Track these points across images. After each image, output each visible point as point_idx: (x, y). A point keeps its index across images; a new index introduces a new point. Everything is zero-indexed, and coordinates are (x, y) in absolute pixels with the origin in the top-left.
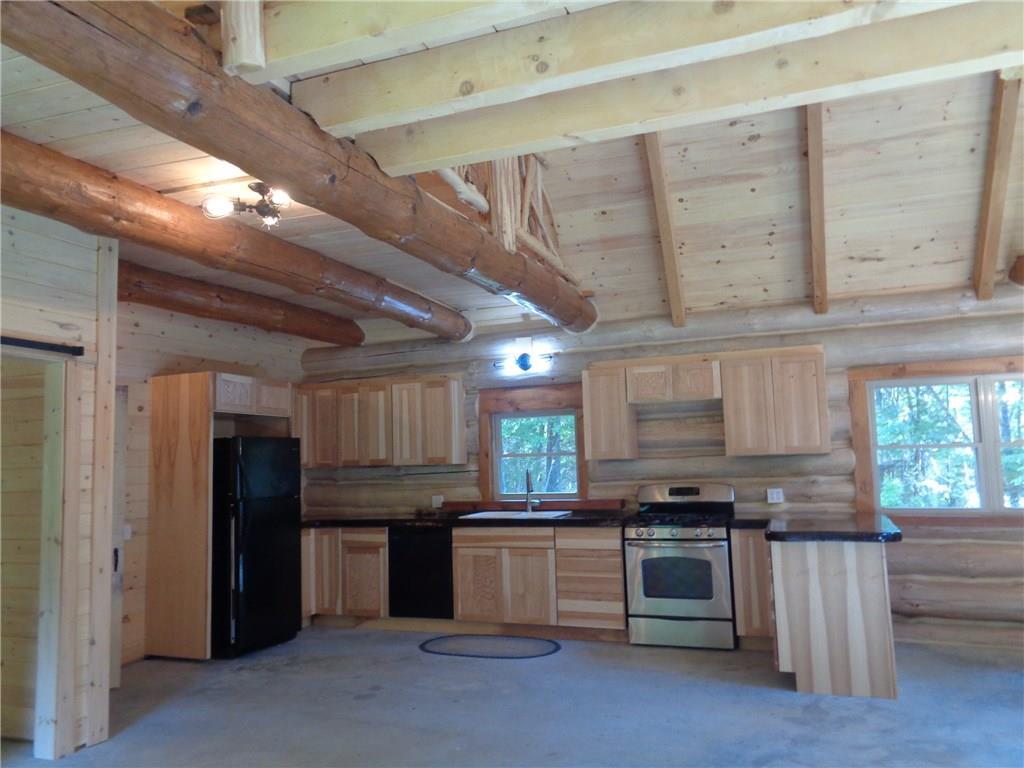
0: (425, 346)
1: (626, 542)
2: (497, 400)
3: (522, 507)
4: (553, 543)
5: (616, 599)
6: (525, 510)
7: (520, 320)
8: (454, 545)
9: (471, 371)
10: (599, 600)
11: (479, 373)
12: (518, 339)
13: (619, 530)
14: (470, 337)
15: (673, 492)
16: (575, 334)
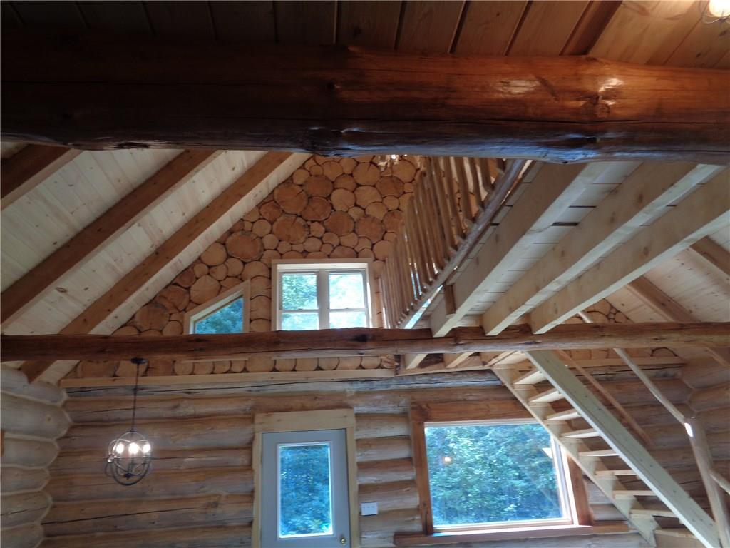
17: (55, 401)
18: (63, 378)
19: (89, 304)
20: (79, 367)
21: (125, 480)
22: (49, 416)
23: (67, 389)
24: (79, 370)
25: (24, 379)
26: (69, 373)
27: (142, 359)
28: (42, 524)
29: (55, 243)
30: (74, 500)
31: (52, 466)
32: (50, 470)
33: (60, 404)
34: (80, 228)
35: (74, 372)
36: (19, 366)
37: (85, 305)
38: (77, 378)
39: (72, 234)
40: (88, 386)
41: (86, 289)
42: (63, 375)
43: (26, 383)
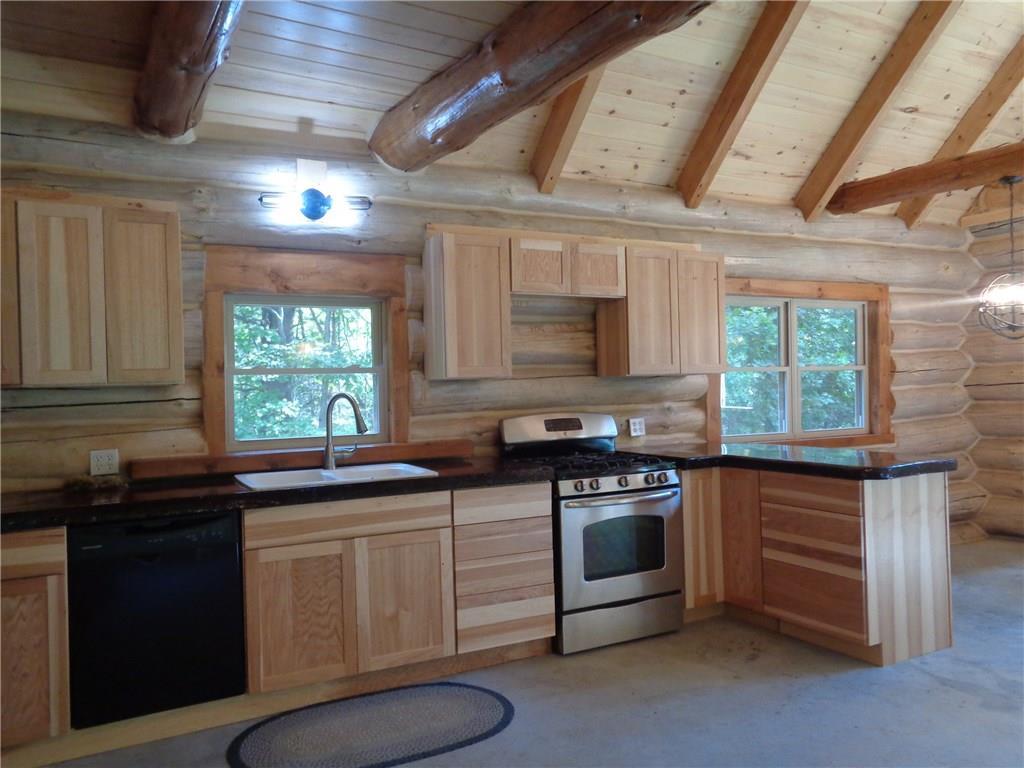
0: (74, 133)
1: (563, 503)
2: (245, 267)
3: (320, 461)
4: (449, 517)
5: (545, 594)
6: (323, 466)
7: (293, 128)
8: (249, 544)
9: (199, 203)
10: (521, 599)
11: (218, 211)
12: (301, 162)
13: (549, 485)
14: (190, 136)
15: (552, 425)
16: (401, 173)
17: (958, 246)
18: (964, 216)
19: (961, 114)
20: (982, 196)
21: (1010, 333)
22: (945, 263)
23: (971, 228)
24: (981, 202)
25: (901, 225)
26: (971, 208)
27: (1013, 177)
28: (966, 386)
29: (874, 58)
30: (998, 361)
31: (967, 322)
32: (966, 327)
33: (964, 248)
34: (899, 26)
35: (975, 206)
36: (893, 212)
37: (955, 118)
38: (981, 213)
39: (892, 38)
40: (996, 221)
41: (947, 97)
42: (962, 212)
43: (906, 230)
